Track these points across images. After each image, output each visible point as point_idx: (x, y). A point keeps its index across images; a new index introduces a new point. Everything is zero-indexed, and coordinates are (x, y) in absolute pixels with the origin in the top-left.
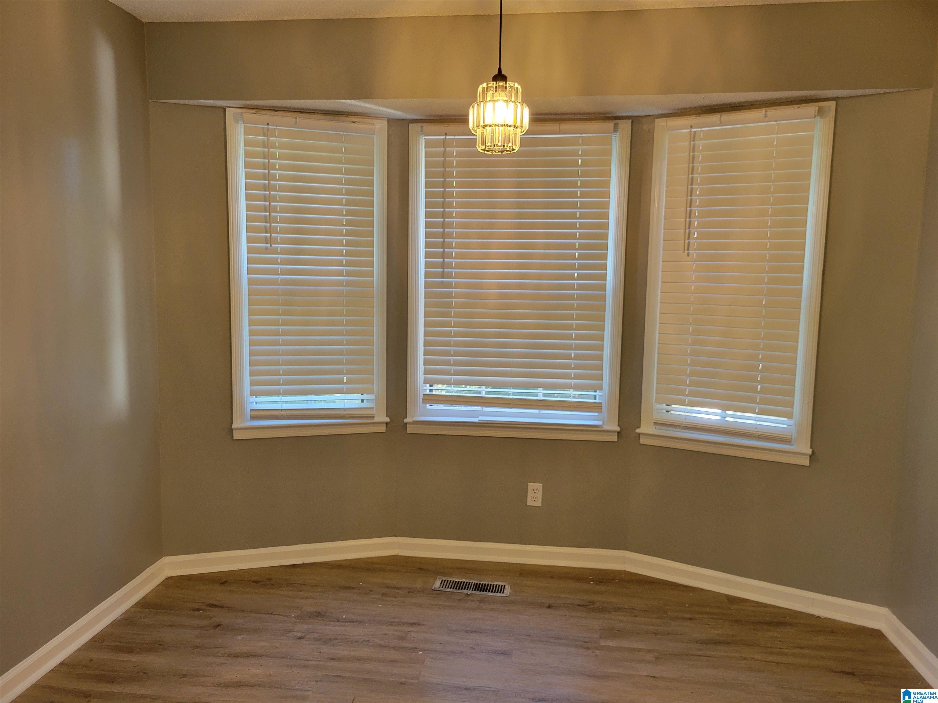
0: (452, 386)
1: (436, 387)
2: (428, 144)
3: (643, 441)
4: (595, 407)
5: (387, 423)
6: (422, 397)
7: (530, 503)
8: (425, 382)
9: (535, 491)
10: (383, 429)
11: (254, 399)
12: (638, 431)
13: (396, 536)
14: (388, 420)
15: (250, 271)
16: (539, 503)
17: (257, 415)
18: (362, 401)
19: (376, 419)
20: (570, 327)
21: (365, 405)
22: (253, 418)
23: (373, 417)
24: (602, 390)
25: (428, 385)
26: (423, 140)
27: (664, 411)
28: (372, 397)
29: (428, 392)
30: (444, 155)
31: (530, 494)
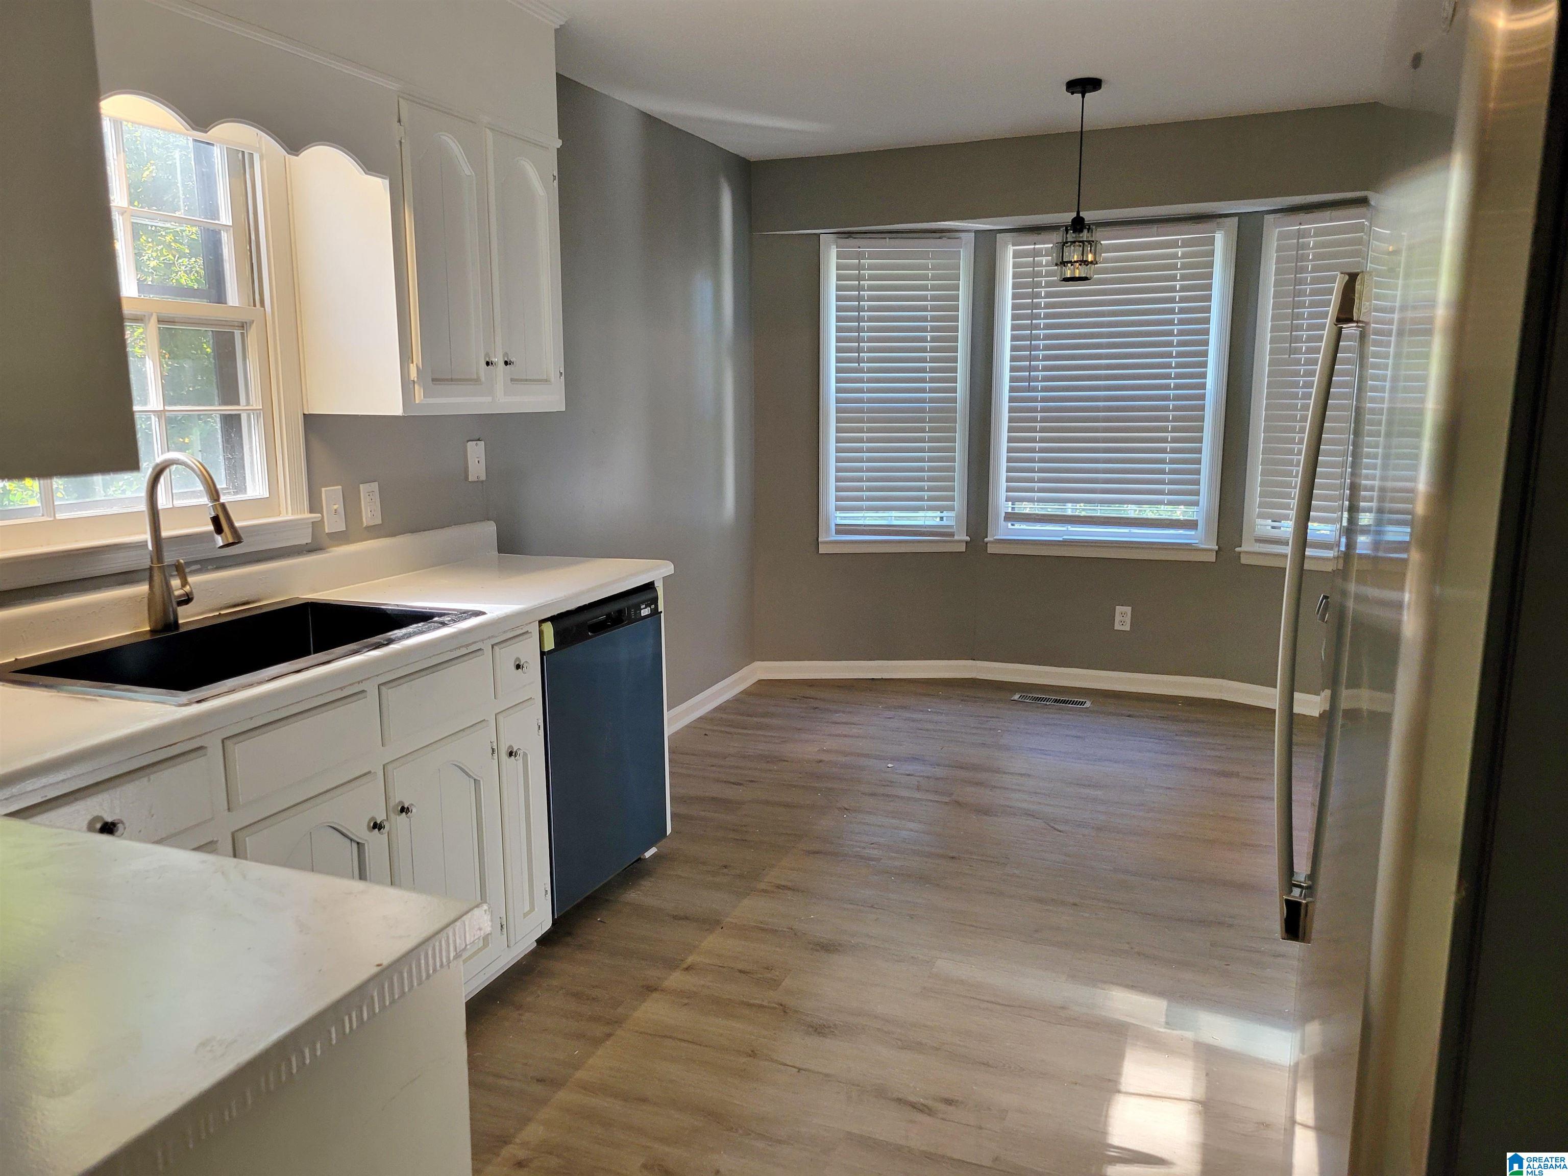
0: (1036, 503)
1: (1017, 505)
2: (1016, 255)
3: (1244, 560)
4: (1190, 525)
5: (966, 542)
6: (1004, 515)
7: (1117, 627)
8: (1008, 499)
9: (1123, 614)
10: (963, 548)
11: (838, 514)
12: (1237, 549)
13: (974, 660)
14: (968, 538)
15: (838, 391)
16: (1127, 628)
17: (842, 529)
18: (942, 519)
19: (956, 538)
20: (1165, 440)
21: (944, 523)
22: (838, 532)
23: (952, 535)
24: (1198, 506)
25: (1010, 503)
26: (1011, 249)
27: (1270, 527)
28: (952, 514)
29: (1010, 510)
30: (1034, 264)
31: (1118, 618)
